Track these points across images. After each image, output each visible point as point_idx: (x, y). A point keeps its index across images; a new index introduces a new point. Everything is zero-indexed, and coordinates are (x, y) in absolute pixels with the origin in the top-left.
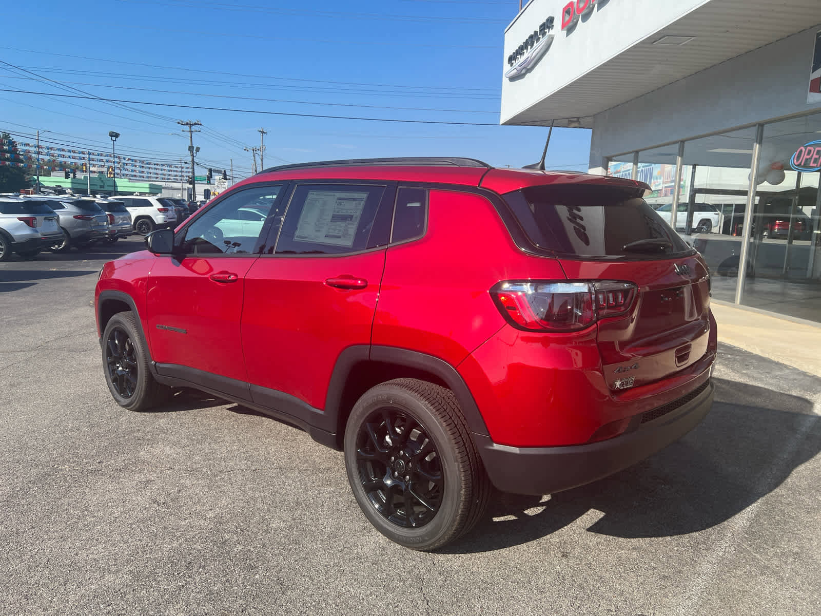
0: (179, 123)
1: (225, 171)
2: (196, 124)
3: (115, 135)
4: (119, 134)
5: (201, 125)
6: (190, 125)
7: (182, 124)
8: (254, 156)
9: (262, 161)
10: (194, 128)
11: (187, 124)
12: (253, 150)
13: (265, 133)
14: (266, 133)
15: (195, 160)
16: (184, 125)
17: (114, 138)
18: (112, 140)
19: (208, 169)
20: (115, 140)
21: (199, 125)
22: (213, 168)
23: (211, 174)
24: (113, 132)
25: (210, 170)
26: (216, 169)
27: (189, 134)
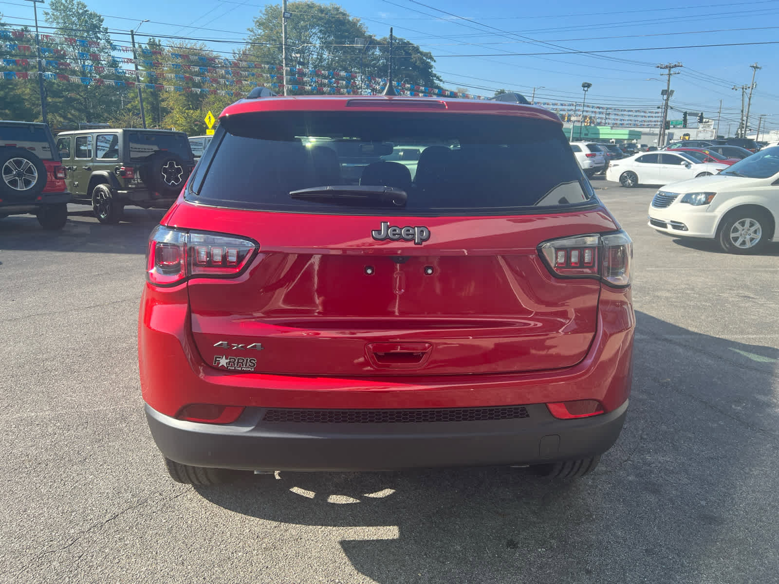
0: (658, 67)
1: (702, 114)
2: (675, 66)
3: (587, 86)
4: (591, 84)
5: (681, 66)
6: (670, 67)
7: (662, 68)
8: (743, 95)
9: (750, 99)
10: (673, 70)
11: (666, 67)
12: (743, 88)
13: (758, 68)
14: (760, 68)
15: (669, 104)
16: (664, 68)
17: (586, 89)
18: (584, 90)
19: (683, 112)
20: (587, 91)
21: (679, 66)
22: (688, 111)
23: (685, 118)
24: (586, 83)
25: (685, 114)
26: (693, 112)
27: (667, 77)
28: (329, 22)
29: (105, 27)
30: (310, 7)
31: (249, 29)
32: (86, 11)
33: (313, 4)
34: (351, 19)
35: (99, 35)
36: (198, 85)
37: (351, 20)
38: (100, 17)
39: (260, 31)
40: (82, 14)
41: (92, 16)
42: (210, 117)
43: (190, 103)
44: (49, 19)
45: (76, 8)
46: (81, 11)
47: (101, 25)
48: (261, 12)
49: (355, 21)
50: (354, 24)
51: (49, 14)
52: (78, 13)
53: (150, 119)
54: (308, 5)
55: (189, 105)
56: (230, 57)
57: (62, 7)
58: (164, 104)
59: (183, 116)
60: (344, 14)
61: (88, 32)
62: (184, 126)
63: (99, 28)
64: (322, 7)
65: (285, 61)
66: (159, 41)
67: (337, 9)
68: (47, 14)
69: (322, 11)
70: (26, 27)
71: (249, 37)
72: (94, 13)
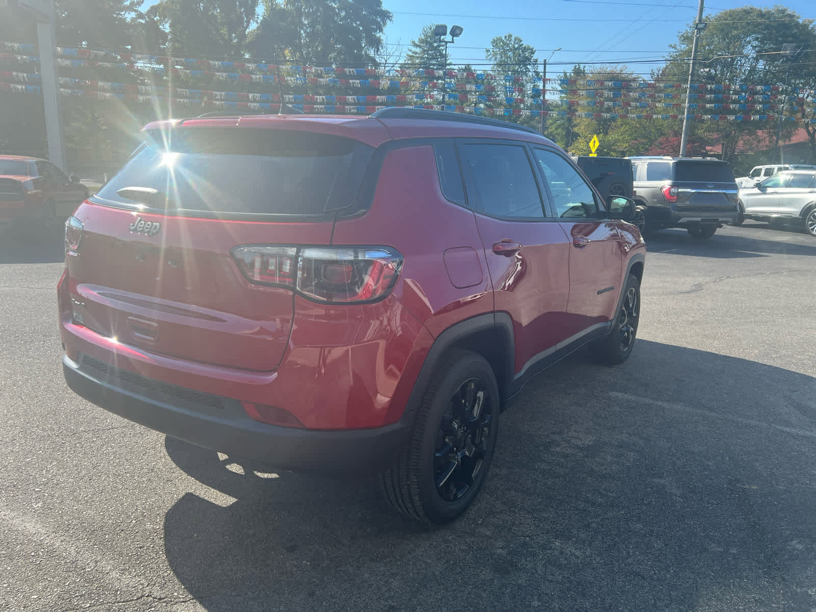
28: (767, 27)
29: (536, 58)
30: (747, 12)
31: (670, 46)
32: (522, 45)
33: (751, 9)
34: (801, 21)
35: (528, 67)
36: (609, 110)
37: (801, 23)
38: (532, 49)
39: (683, 46)
40: (518, 48)
41: (525, 50)
42: (595, 141)
43: (601, 127)
44: (489, 55)
45: (513, 43)
46: (516, 46)
47: (532, 57)
48: (687, 25)
49: (806, 23)
50: (805, 26)
51: (490, 51)
52: (514, 47)
53: (563, 144)
54: (745, 11)
55: (600, 129)
56: (647, 78)
57: (501, 44)
58: (576, 129)
59: (585, 141)
60: (791, 16)
61: (519, 65)
62: (584, 151)
63: (529, 60)
64: (764, 11)
65: (691, 77)
66: (584, 67)
67: (783, 11)
68: (488, 51)
69: (761, 15)
70: (468, 65)
71: (670, 53)
72: (528, 46)
